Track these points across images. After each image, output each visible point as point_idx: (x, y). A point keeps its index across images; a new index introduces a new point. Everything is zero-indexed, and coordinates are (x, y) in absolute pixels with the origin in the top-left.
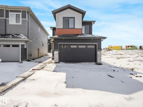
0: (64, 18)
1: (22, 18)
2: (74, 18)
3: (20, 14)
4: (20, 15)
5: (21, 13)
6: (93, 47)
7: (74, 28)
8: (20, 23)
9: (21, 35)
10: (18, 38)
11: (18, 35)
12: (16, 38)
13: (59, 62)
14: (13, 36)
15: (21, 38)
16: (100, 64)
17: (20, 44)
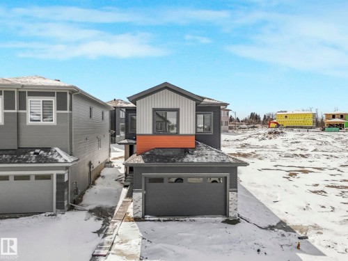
0: (155, 110)
1: (57, 110)
2: (177, 110)
4: (52, 101)
5: (55, 98)
7: (177, 134)
8: (54, 122)
9: (56, 151)
10: (50, 162)
11: (47, 150)
12: (47, 160)
13: (143, 217)
14: (38, 154)
15: (56, 161)
16: (235, 222)
17: (55, 173)
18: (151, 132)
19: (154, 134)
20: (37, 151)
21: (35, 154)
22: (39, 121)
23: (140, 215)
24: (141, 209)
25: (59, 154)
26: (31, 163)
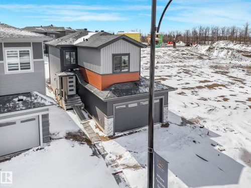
0: (114, 55)
1: (34, 59)
2: (129, 55)
3: (30, 50)
4: (28, 51)
5: (32, 48)
6: (158, 101)
7: (129, 71)
8: (31, 69)
9: (37, 95)
10: (39, 107)
11: (28, 94)
12: (35, 105)
13: (114, 134)
14: (22, 100)
15: (44, 105)
16: (167, 125)
17: (40, 114)
18: (111, 72)
19: (114, 73)
20: (21, 97)
21: (19, 100)
22: (18, 69)
23: (112, 134)
24: (112, 129)
25: (42, 98)
26: (21, 110)
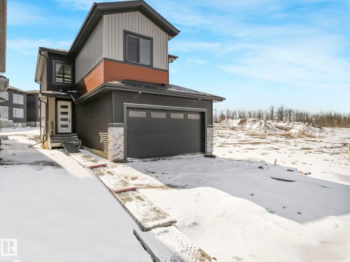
0: (125, 33)
2: (151, 39)
6: (197, 117)
7: (151, 66)
13: (125, 159)
18: (122, 59)
19: (125, 61)
23: (121, 157)
